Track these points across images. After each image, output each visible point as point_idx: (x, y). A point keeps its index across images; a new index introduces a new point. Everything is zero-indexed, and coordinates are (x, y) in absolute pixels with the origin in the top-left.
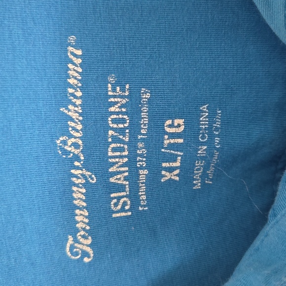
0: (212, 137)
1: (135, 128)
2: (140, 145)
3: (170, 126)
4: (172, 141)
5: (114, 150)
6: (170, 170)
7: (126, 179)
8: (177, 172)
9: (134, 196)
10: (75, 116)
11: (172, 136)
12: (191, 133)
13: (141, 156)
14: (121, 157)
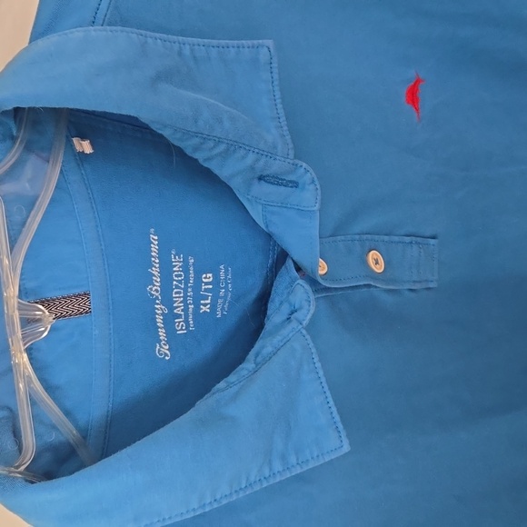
0: (227, 284)
1: (187, 280)
2: (190, 290)
3: (205, 278)
4: (206, 287)
5: (176, 293)
6: (205, 305)
7: (182, 310)
8: (208, 306)
9: (186, 321)
10: (156, 273)
11: (206, 284)
12: (216, 282)
13: (190, 296)
14: (179, 297)
